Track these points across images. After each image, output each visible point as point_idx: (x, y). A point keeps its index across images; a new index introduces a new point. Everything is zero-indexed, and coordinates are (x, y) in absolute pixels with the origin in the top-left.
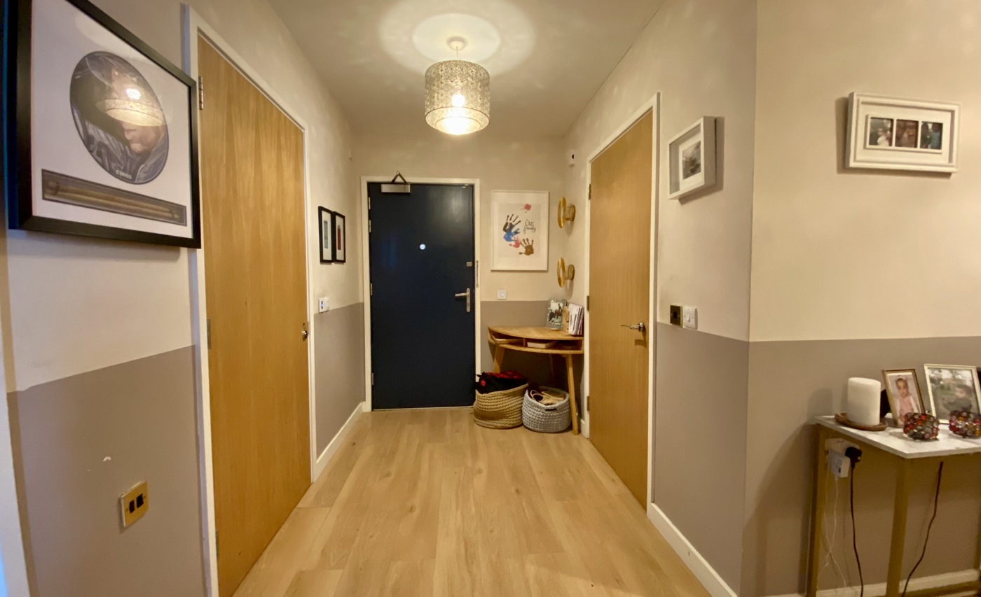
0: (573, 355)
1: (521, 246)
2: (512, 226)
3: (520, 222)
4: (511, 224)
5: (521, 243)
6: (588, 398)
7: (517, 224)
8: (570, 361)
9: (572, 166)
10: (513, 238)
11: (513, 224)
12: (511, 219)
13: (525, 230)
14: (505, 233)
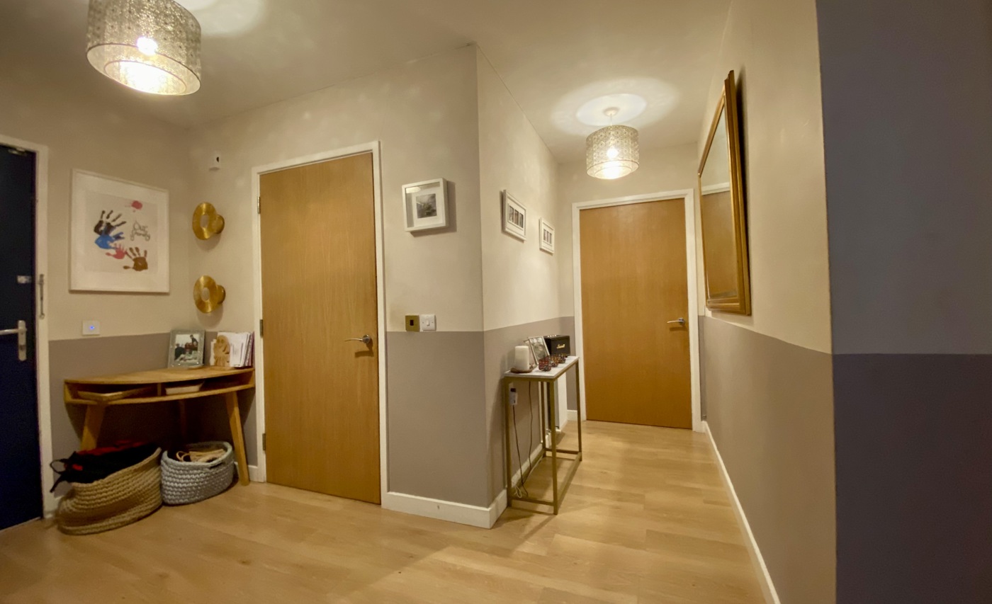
0: (239, 392)
1: (126, 257)
2: (109, 227)
3: (123, 223)
4: (108, 224)
5: (126, 253)
6: (264, 435)
7: (118, 225)
8: (235, 399)
9: (216, 169)
10: (112, 245)
11: (113, 224)
12: (108, 217)
13: (132, 236)
14: (97, 236)
